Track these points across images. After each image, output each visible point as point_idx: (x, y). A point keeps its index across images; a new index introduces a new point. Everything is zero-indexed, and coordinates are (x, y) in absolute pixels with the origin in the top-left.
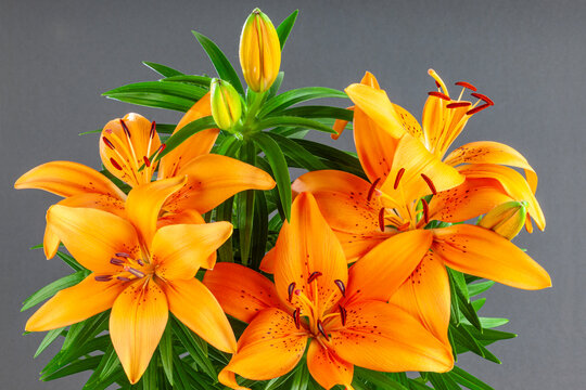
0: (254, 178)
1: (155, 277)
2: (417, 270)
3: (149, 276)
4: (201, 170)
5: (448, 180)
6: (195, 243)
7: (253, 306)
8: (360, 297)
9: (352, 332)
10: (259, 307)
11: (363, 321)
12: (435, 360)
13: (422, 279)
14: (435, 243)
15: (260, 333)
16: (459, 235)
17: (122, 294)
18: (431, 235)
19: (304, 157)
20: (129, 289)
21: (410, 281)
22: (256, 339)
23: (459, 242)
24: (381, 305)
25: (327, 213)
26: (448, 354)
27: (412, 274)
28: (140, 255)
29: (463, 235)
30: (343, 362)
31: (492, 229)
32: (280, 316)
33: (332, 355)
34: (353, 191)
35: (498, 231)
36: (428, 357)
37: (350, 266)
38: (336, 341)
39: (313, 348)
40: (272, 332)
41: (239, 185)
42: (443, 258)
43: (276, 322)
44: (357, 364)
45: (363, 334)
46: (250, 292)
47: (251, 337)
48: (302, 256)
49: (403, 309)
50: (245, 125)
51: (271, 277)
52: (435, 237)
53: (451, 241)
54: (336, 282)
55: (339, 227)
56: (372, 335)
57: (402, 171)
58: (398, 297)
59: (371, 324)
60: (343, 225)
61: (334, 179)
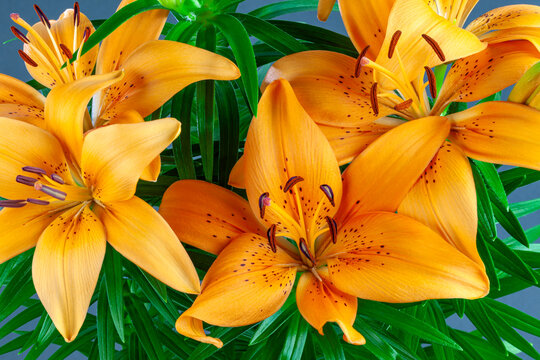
0: (211, 66)
1: (93, 204)
2: (431, 167)
3: (86, 204)
4: (142, 62)
5: (463, 45)
6: (131, 148)
7: (223, 233)
8: (361, 210)
9: (353, 256)
10: (232, 234)
11: (366, 241)
12: (464, 284)
13: (439, 176)
14: (454, 132)
15: (230, 265)
16: (484, 117)
17: (49, 227)
18: (448, 123)
19: (278, 39)
20: (57, 221)
21: (423, 181)
22: (225, 273)
23: (485, 126)
24: (389, 217)
25: (308, 104)
26: (480, 274)
27: (425, 173)
28: (69, 174)
29: (489, 117)
30: (343, 295)
31: (525, 103)
32: (257, 243)
33: (328, 288)
34: (342, 73)
35: (532, 104)
36: (454, 280)
37: (343, 168)
38: (332, 270)
39: (304, 281)
40: (248, 264)
41: (191, 75)
42: (465, 148)
43: (252, 251)
44: (361, 297)
45: (368, 257)
46: (219, 216)
47: (219, 272)
48: (279, 159)
49: (416, 219)
50: (203, 7)
51: (243, 193)
52: (454, 125)
53: (473, 126)
54: (322, 187)
55: (326, 120)
56: (378, 258)
57: (397, 35)
58: (407, 205)
59: (377, 244)
60: (331, 117)
61: (316, 61)
